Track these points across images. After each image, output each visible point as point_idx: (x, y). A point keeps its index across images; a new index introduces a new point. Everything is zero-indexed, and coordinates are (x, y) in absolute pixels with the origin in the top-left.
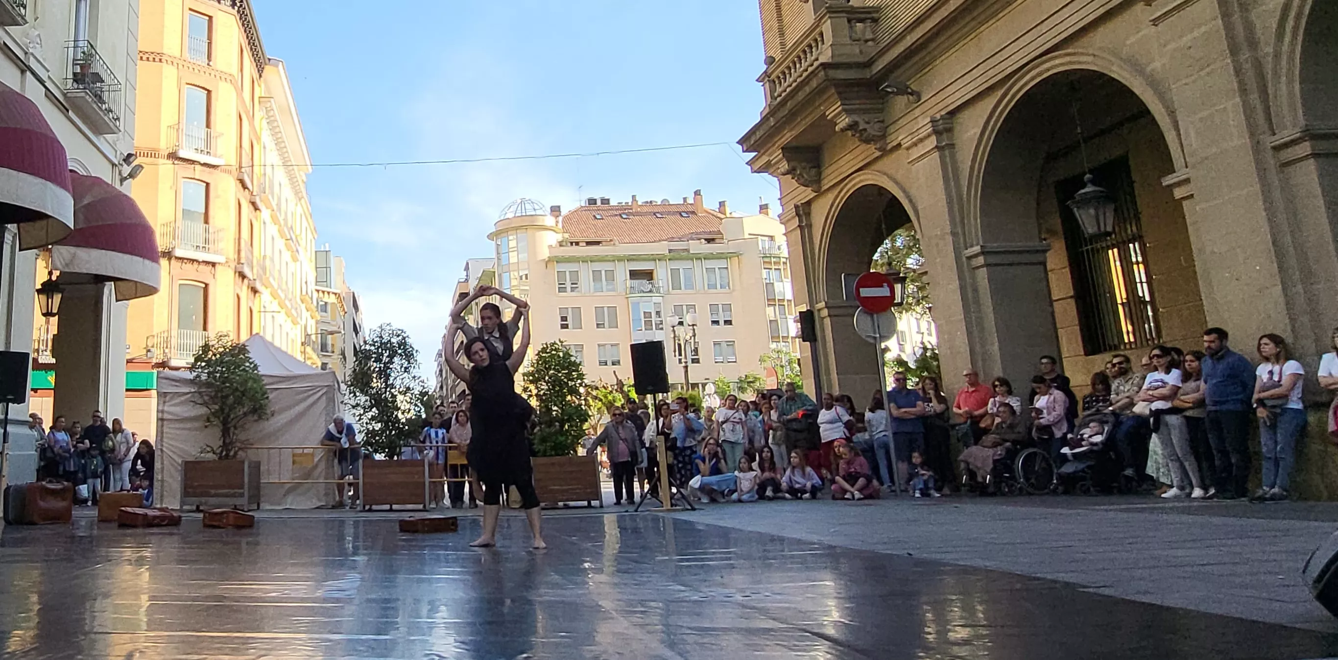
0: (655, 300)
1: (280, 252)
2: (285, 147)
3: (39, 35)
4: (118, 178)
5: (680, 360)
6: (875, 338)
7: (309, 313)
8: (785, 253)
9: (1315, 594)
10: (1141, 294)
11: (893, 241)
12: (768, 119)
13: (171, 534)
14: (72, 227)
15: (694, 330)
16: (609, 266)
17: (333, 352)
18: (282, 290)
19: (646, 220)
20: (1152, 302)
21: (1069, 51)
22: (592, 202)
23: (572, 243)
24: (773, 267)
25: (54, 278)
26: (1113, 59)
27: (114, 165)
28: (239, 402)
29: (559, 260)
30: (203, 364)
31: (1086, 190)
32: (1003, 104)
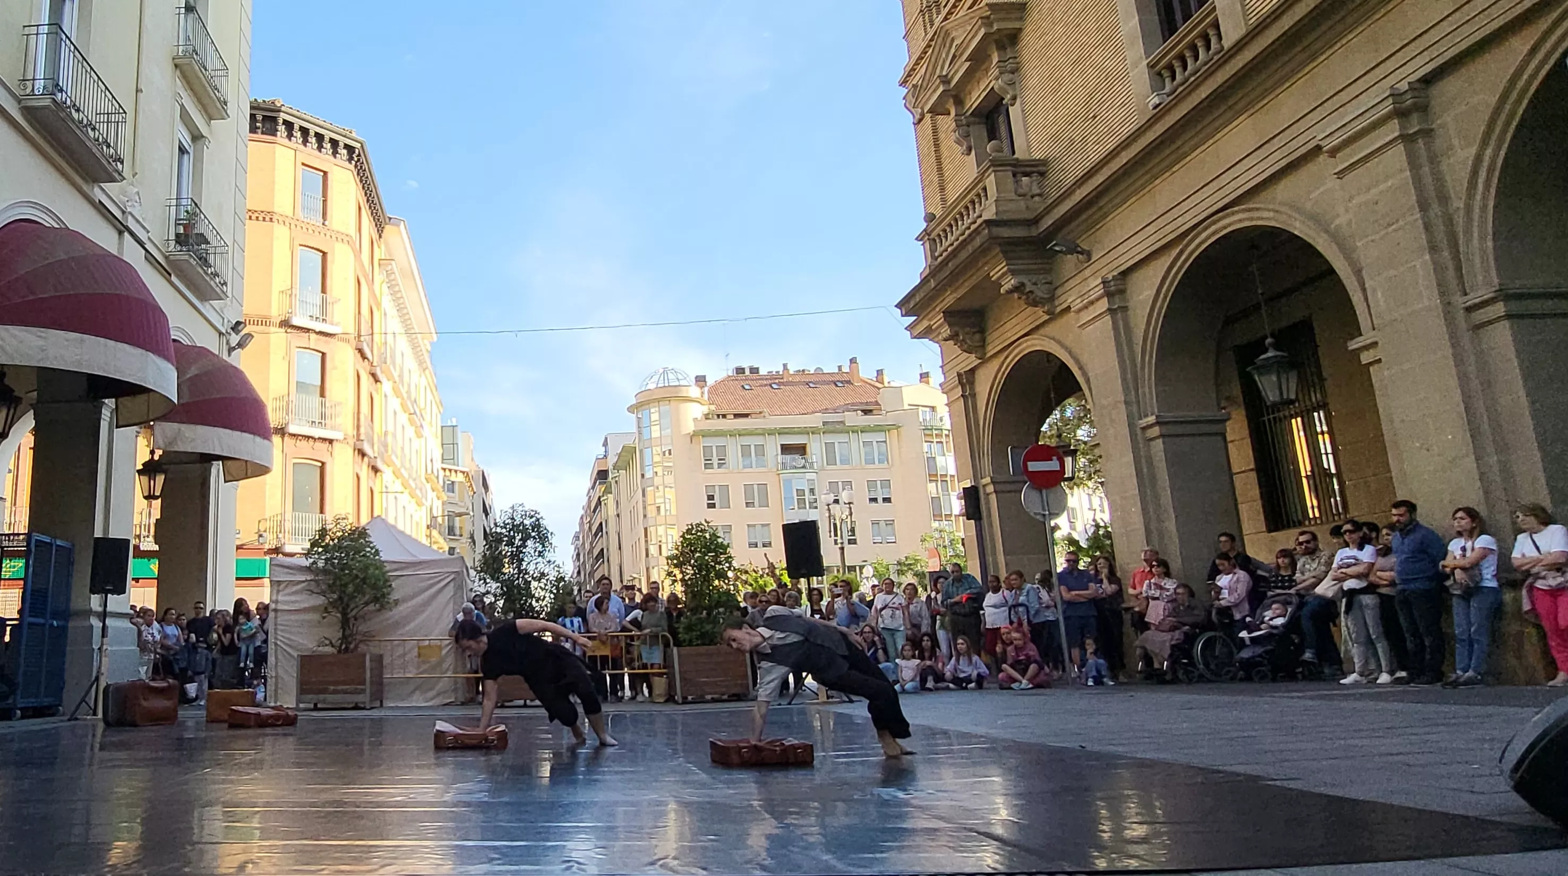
0: (808, 476)
1: (403, 427)
2: (408, 313)
3: (138, 193)
4: (225, 348)
5: (836, 542)
6: (1044, 515)
7: (435, 493)
8: (947, 424)
9: (1512, 783)
10: (1326, 466)
11: (1063, 412)
12: (929, 281)
13: (285, 735)
14: (176, 402)
15: (850, 508)
16: (759, 440)
17: (461, 536)
18: (406, 469)
19: (797, 389)
20: (1339, 475)
21: (1251, 206)
22: (740, 371)
23: (718, 416)
24: (935, 440)
25: (156, 457)
26: (1296, 214)
27: (221, 334)
28: (359, 590)
29: (705, 434)
30: (320, 550)
31: (1270, 354)
32: (1179, 264)
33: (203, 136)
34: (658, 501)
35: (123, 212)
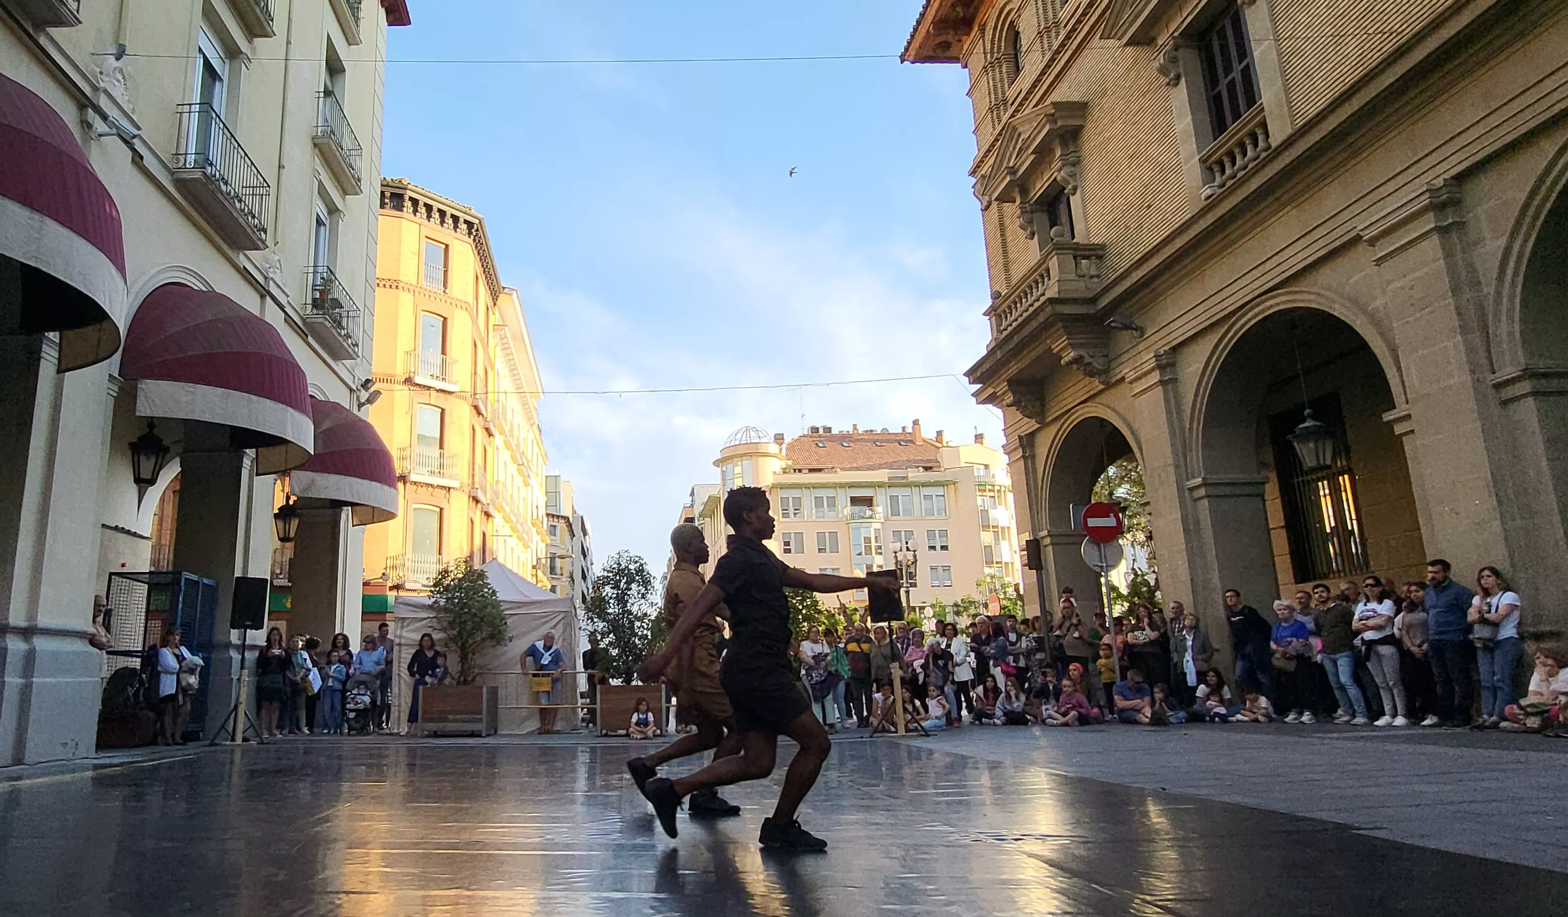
0: (874, 526)
1: (512, 477)
2: (518, 374)
3: (278, 260)
4: (353, 401)
7: (539, 537)
8: (1006, 482)
10: (1349, 527)
12: (994, 353)
14: (312, 453)
15: (915, 556)
16: (831, 493)
17: (562, 575)
18: (514, 515)
19: (866, 448)
20: (1361, 533)
21: (1292, 289)
22: (815, 430)
23: (795, 470)
24: (988, 495)
25: (291, 502)
26: (1336, 298)
27: (351, 390)
28: (477, 628)
29: (783, 487)
30: (442, 590)
31: (1306, 424)
32: (1226, 340)
33: (338, 210)
35: (266, 278)
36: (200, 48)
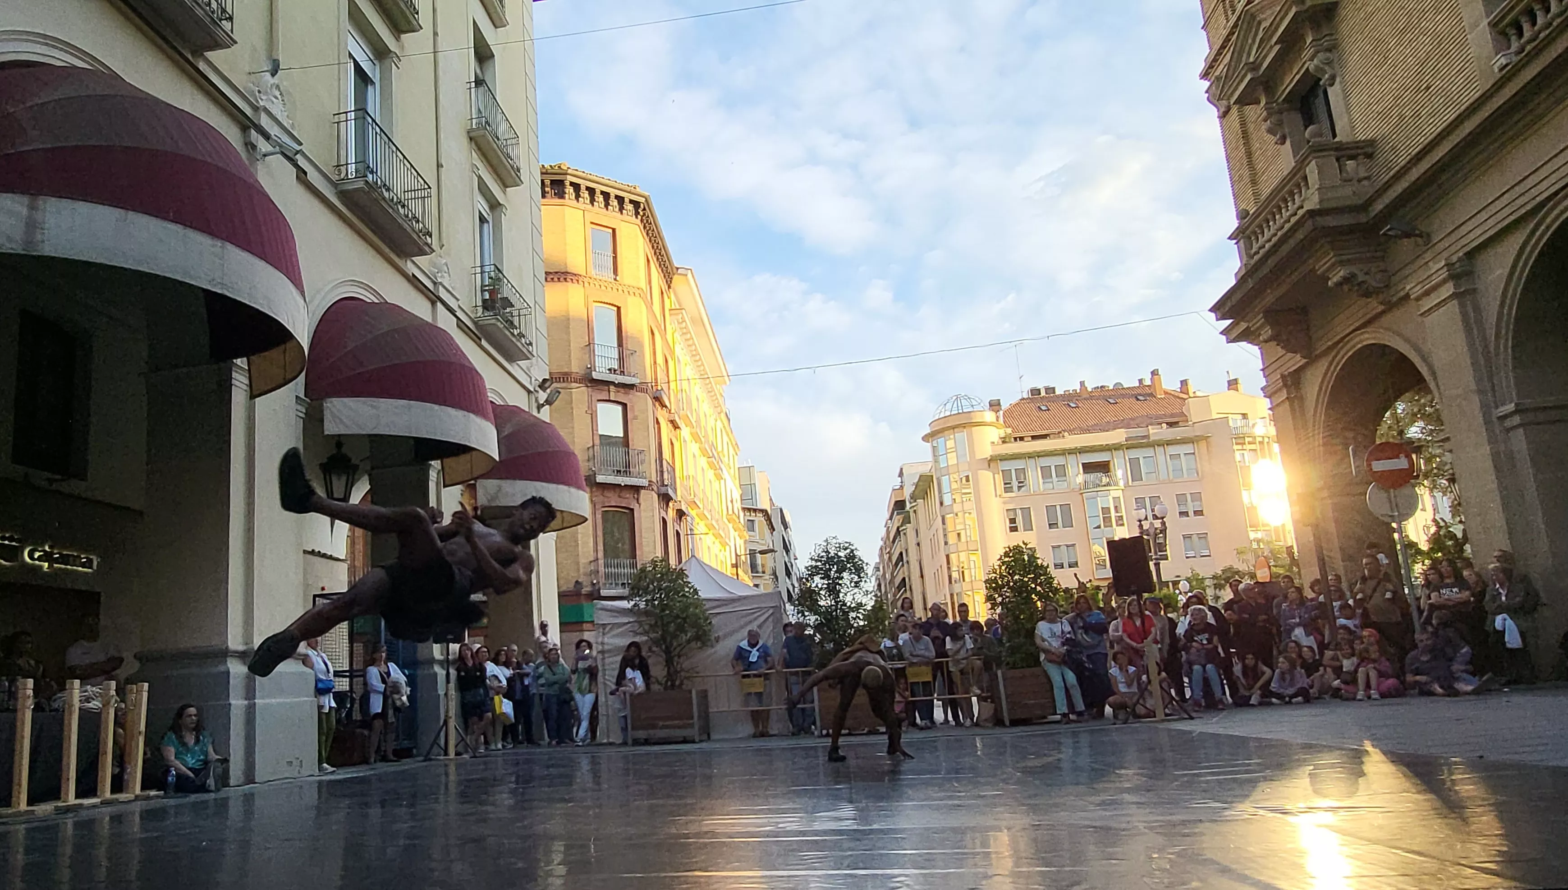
0: (1113, 493)
1: (703, 470)
2: (700, 358)
3: (445, 262)
4: (534, 405)
6: (1393, 517)
7: (737, 533)
12: (1247, 280)
14: (497, 459)
15: (1163, 524)
16: (1059, 461)
17: (764, 573)
18: (708, 511)
19: (1097, 407)
22: (1036, 392)
24: (1248, 448)
27: (529, 392)
29: (1003, 458)
32: (1535, 237)
33: (500, 204)
34: (958, 527)
35: (435, 283)
36: (350, 54)
